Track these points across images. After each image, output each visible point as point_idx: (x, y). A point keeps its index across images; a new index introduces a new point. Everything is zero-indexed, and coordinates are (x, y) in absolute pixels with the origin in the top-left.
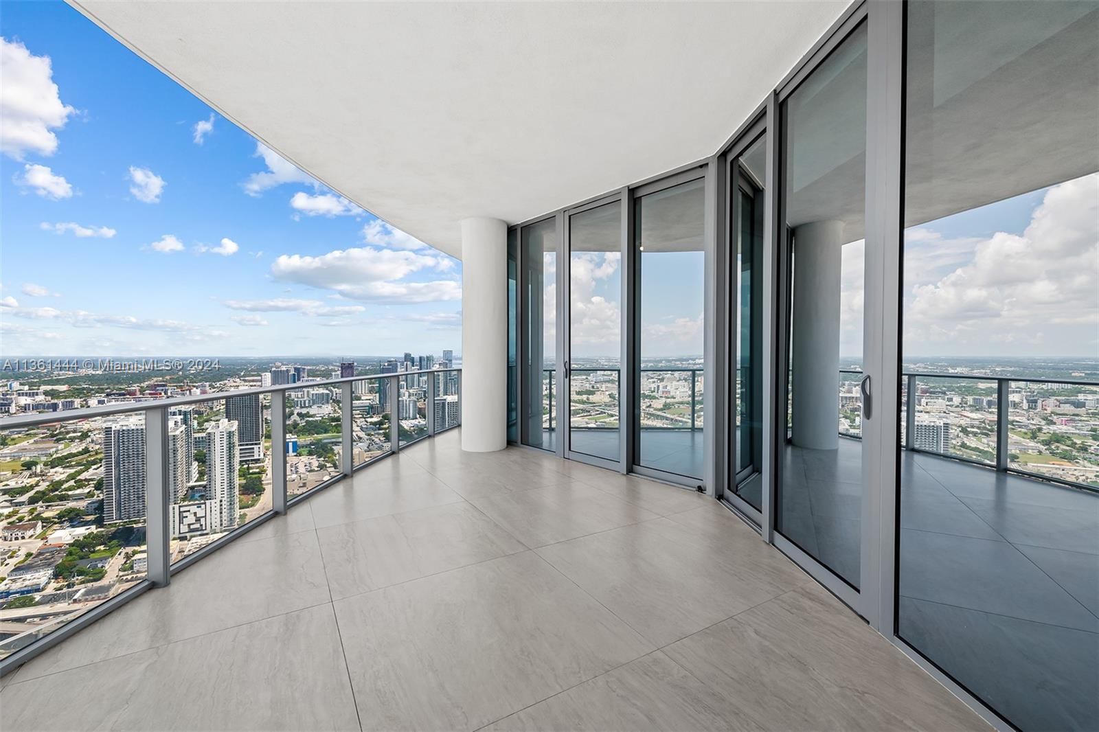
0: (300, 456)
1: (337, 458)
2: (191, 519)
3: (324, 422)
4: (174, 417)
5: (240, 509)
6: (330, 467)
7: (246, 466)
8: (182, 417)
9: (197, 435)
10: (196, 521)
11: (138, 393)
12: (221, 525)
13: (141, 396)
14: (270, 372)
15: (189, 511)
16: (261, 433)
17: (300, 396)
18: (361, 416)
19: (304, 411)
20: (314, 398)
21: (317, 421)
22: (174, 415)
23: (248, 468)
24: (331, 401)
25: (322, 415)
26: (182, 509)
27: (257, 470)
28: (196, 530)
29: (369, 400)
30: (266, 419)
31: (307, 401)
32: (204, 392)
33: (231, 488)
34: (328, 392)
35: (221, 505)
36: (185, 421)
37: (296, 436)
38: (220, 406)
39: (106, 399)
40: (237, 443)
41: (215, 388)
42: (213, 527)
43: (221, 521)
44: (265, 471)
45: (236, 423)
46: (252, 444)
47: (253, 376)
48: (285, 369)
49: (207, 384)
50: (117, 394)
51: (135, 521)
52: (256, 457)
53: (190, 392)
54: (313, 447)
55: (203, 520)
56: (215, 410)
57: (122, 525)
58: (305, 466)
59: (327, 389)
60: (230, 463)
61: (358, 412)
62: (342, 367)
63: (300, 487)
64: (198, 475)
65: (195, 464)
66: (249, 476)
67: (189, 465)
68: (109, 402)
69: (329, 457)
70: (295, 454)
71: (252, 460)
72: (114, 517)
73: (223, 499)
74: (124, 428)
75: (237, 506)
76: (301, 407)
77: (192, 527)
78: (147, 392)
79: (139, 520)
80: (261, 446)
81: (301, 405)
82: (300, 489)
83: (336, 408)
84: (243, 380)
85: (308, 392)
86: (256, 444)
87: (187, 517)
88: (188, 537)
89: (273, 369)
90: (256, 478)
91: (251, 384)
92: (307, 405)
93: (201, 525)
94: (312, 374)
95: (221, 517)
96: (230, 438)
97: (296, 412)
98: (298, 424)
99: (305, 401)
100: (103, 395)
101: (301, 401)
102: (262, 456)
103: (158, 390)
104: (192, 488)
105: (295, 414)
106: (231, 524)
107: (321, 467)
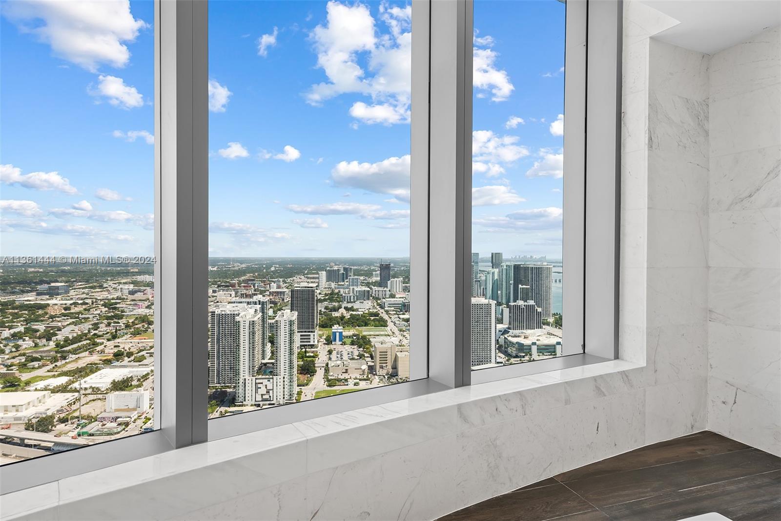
0: (345, 345)
1: (373, 349)
2: (263, 390)
3: (365, 316)
4: (256, 306)
5: (298, 386)
6: (368, 357)
7: (304, 350)
8: (260, 306)
9: (270, 321)
10: (267, 392)
11: (237, 285)
12: (284, 398)
13: (239, 288)
14: (326, 271)
15: (262, 383)
16: (315, 323)
17: (347, 292)
18: (394, 312)
19: (350, 306)
20: (358, 295)
21: (359, 315)
22: (255, 304)
23: (306, 352)
24: (371, 298)
25: (363, 310)
26: (258, 381)
27: (312, 355)
28: (266, 400)
29: (403, 298)
30: (320, 311)
31: (352, 297)
32: (279, 287)
33: (291, 368)
34: (369, 289)
35: (284, 381)
36: (263, 310)
37: (342, 327)
38: (288, 299)
39: (217, 289)
40: (296, 330)
41: (286, 283)
42: (278, 399)
43: (284, 395)
44: (317, 356)
45: (296, 313)
46: (309, 332)
47: (314, 274)
48: (336, 269)
49: (281, 280)
50: (224, 286)
51: (228, 386)
52: (312, 343)
53: (270, 286)
54: (355, 338)
55: (271, 392)
56: (285, 301)
57: (220, 389)
58: (348, 354)
59: (369, 287)
60: (291, 347)
61: (393, 308)
62: (380, 268)
63: (343, 373)
64: (271, 354)
65: (269, 345)
66: (305, 359)
67: (264, 345)
68: (219, 291)
69: (367, 348)
70: (341, 343)
71: (309, 345)
72: (215, 381)
73: (286, 376)
74: (223, 313)
75: (295, 383)
76: (348, 302)
77: (264, 397)
78: (242, 284)
79: (231, 386)
80: (315, 334)
81: (347, 300)
82: (343, 374)
83: (375, 304)
84: (306, 277)
85: (353, 288)
86: (312, 332)
87: (260, 388)
88: (261, 405)
89: (328, 268)
90: (310, 361)
91: (312, 280)
92: (352, 301)
93: (270, 397)
94: (358, 273)
95: (284, 392)
96: (291, 326)
97: (343, 306)
98: (345, 317)
99: (350, 297)
100: (216, 286)
101: (347, 297)
102: (316, 343)
103: (249, 284)
104: (265, 364)
105: (343, 308)
106: (290, 398)
107: (361, 356)
